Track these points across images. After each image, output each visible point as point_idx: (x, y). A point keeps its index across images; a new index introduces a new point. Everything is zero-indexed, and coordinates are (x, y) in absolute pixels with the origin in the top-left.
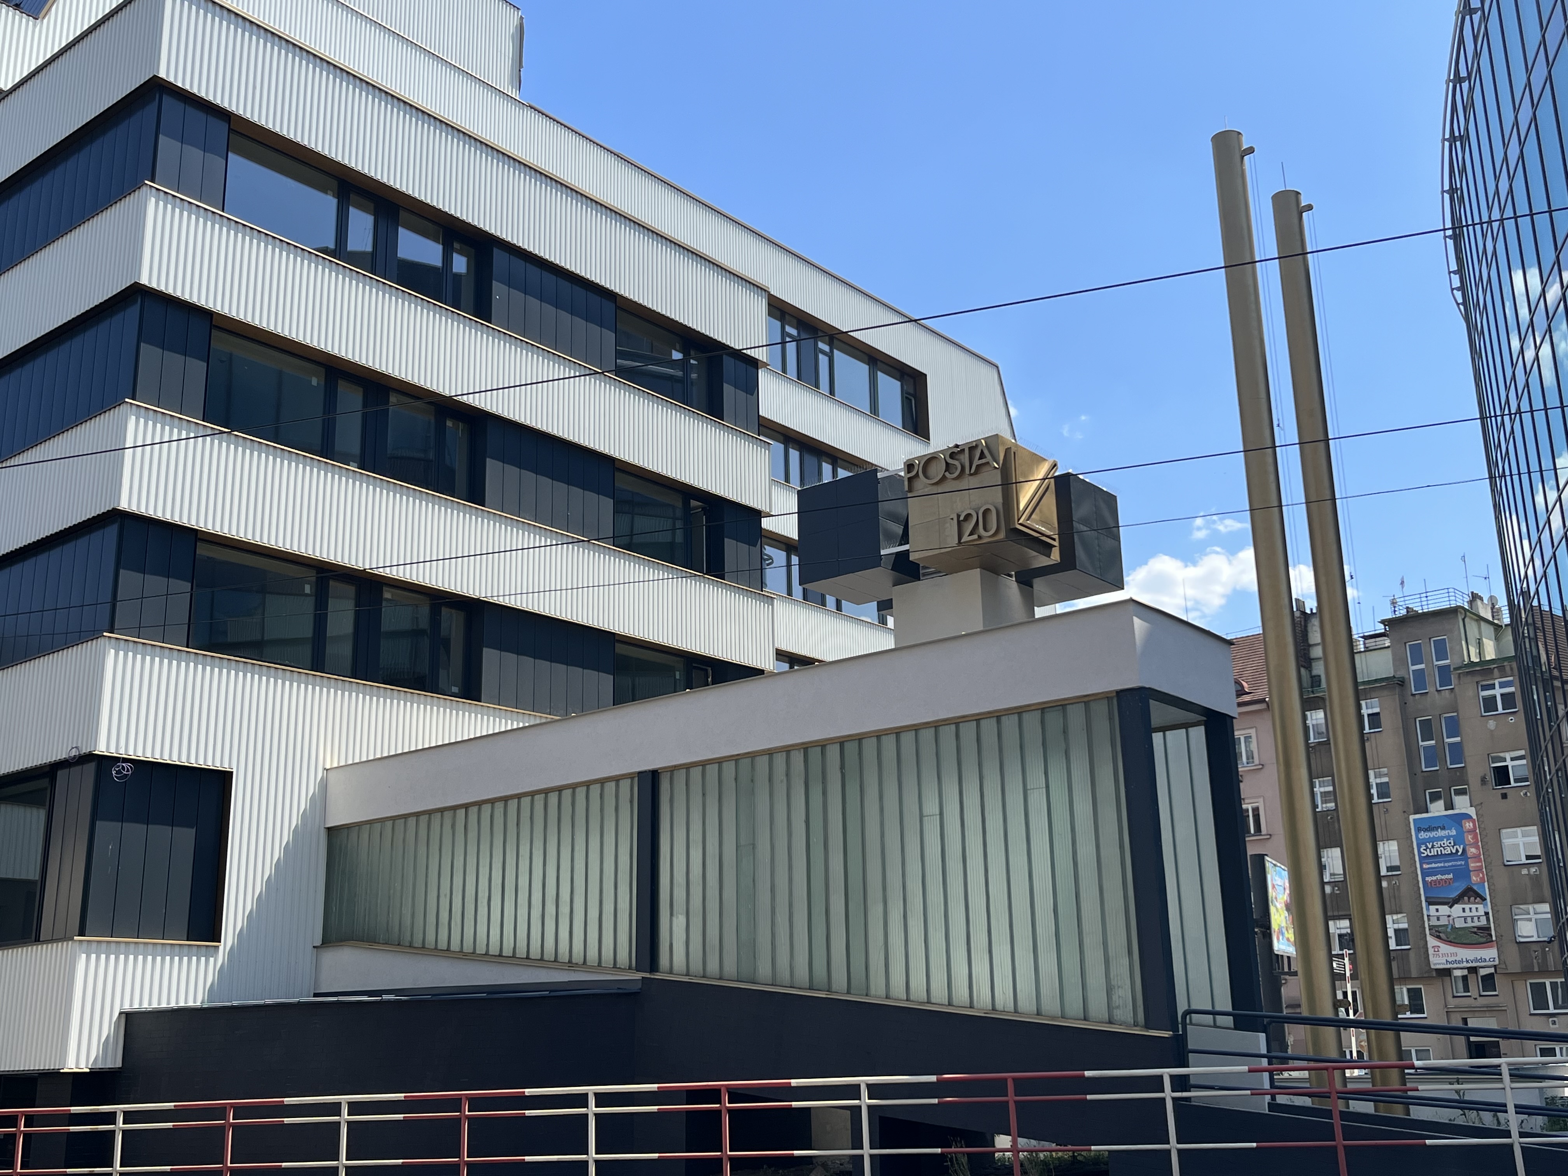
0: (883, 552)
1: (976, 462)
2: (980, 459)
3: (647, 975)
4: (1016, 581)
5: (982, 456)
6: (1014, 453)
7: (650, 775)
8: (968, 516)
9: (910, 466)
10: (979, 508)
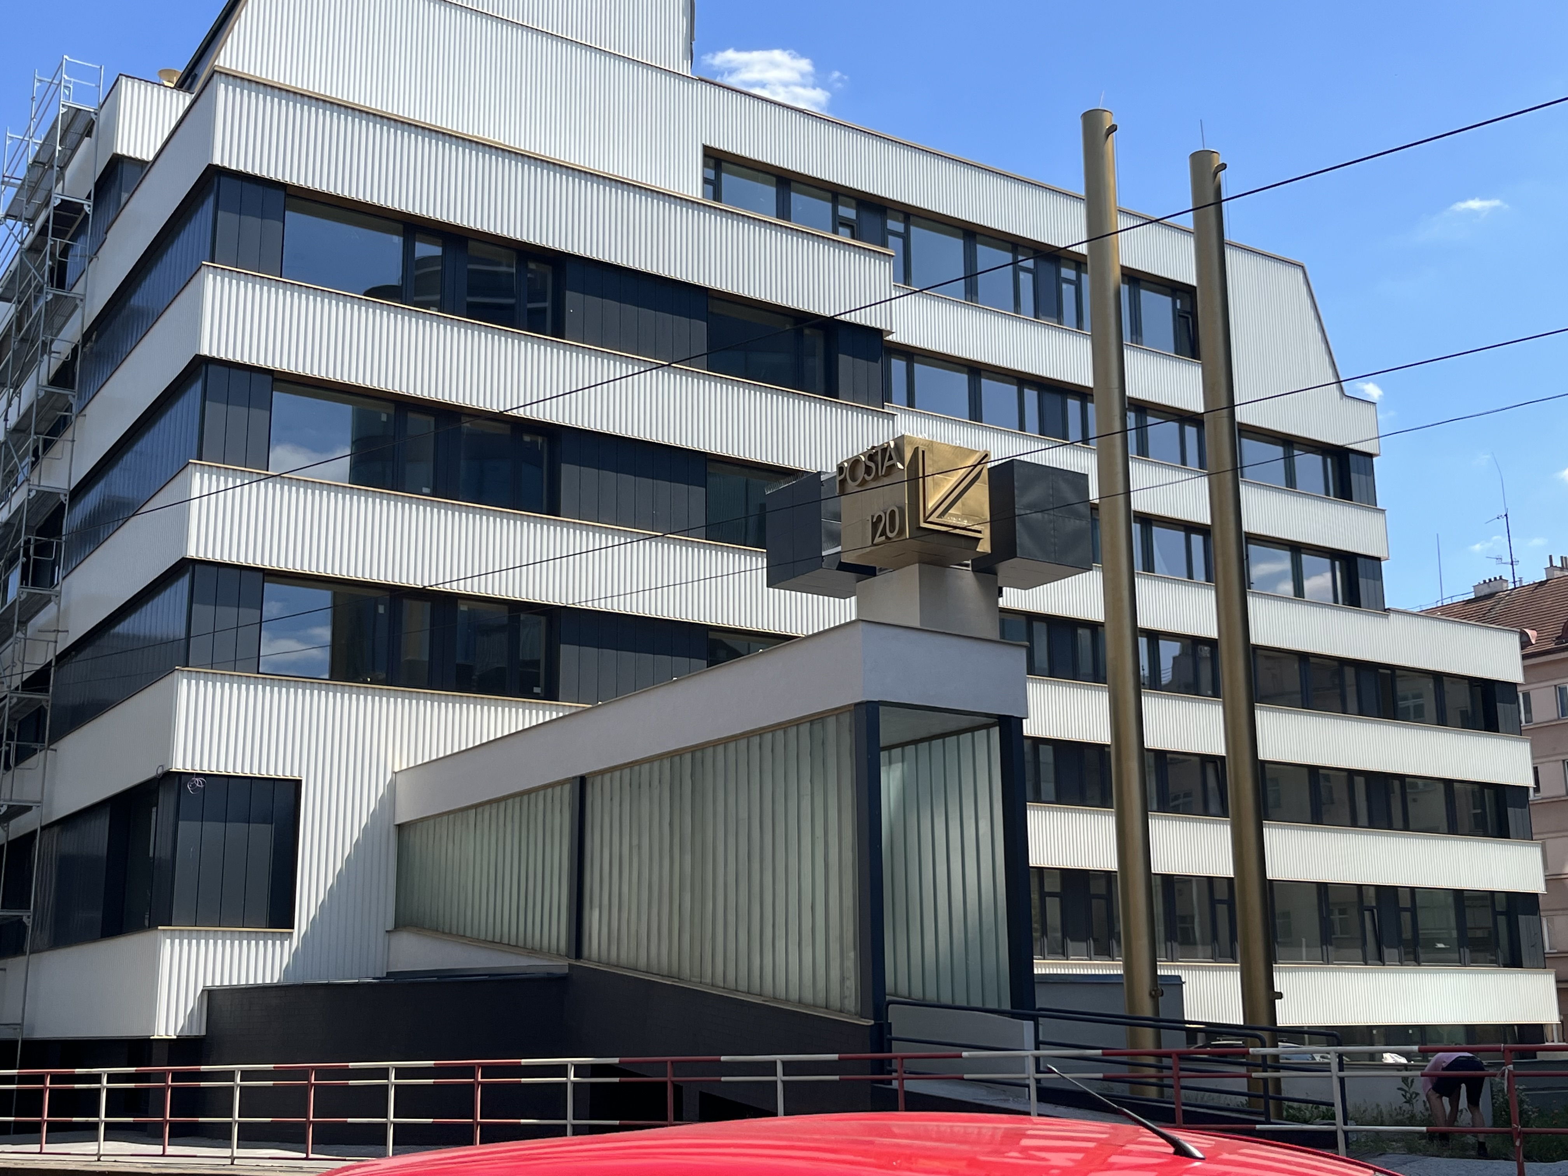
0: (824, 554)
1: (886, 464)
2: (888, 461)
3: (573, 962)
4: (973, 570)
5: (891, 458)
6: (923, 452)
7: (579, 779)
8: (880, 517)
9: (841, 469)
10: (887, 509)
